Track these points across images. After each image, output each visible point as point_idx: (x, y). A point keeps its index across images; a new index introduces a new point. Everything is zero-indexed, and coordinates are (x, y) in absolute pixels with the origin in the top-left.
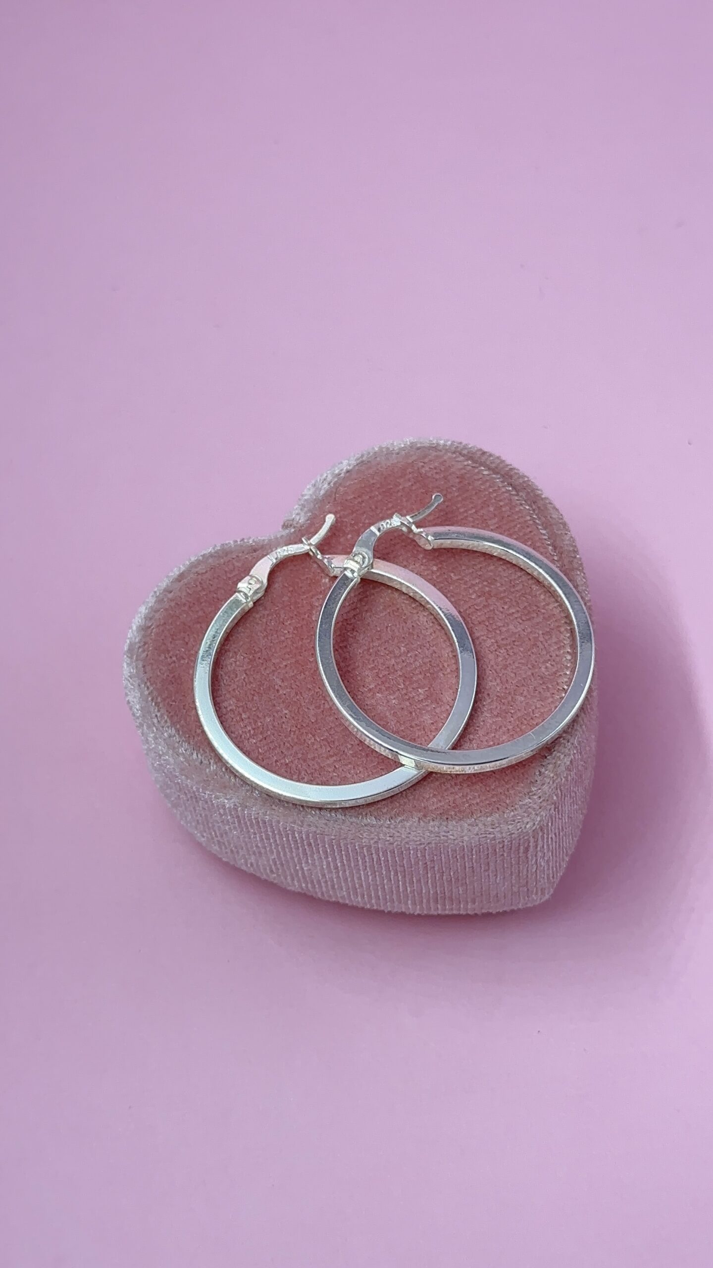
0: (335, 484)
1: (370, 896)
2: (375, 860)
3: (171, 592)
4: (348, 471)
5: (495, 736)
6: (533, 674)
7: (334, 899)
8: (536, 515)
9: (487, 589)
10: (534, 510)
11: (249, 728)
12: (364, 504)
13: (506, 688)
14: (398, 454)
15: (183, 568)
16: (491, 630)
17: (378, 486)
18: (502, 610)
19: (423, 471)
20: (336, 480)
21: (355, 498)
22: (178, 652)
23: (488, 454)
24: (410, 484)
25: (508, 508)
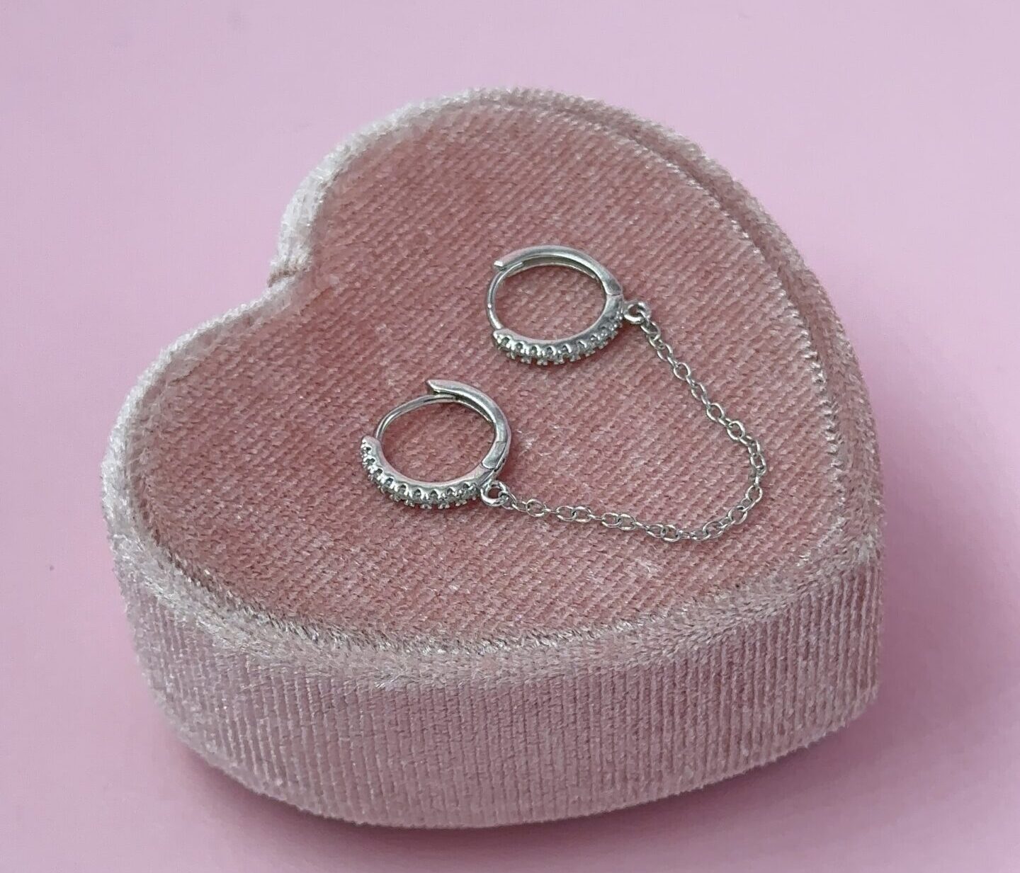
0: (325, 198)
2: (642, 695)
3: (145, 420)
9: (629, 263)
10: (639, 142)
12: (385, 211)
13: (728, 382)
15: (147, 383)
17: (394, 179)
18: (665, 283)
19: (450, 139)
20: (322, 194)
21: (366, 206)
22: (202, 497)
23: (532, 92)
25: (600, 150)
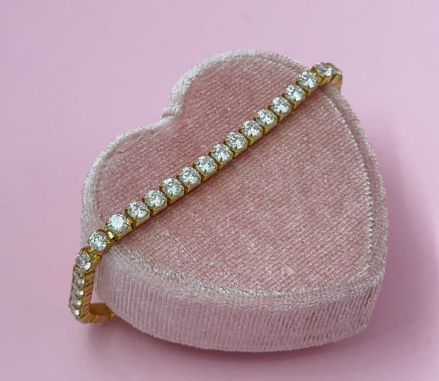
2: (277, 319)
3: (105, 166)
4: (197, 76)
5: (337, 229)
6: (349, 187)
7: (234, 350)
9: (305, 139)
11: (183, 247)
12: (213, 96)
13: (335, 198)
14: (225, 61)
16: (315, 164)
17: (219, 83)
18: (318, 150)
19: (244, 70)
20: (190, 83)
21: (206, 92)
23: (280, 56)
24: (238, 79)
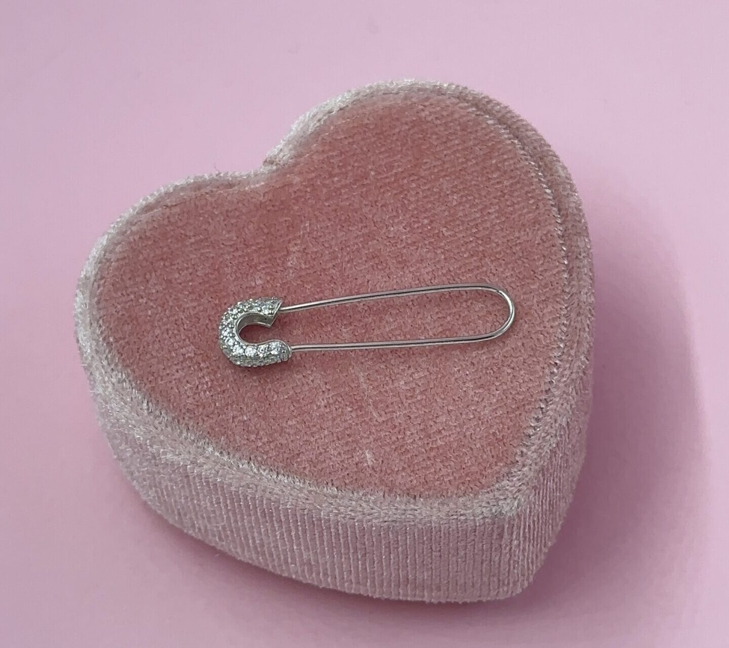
0: (325, 121)
1: (325, 574)
2: (333, 534)
3: (134, 224)
4: (341, 109)
7: (285, 574)
8: (542, 172)
9: (481, 248)
10: (540, 167)
14: (397, 94)
15: (151, 200)
17: (372, 127)
19: (423, 114)
20: (325, 118)
21: (345, 138)
23: (494, 103)
